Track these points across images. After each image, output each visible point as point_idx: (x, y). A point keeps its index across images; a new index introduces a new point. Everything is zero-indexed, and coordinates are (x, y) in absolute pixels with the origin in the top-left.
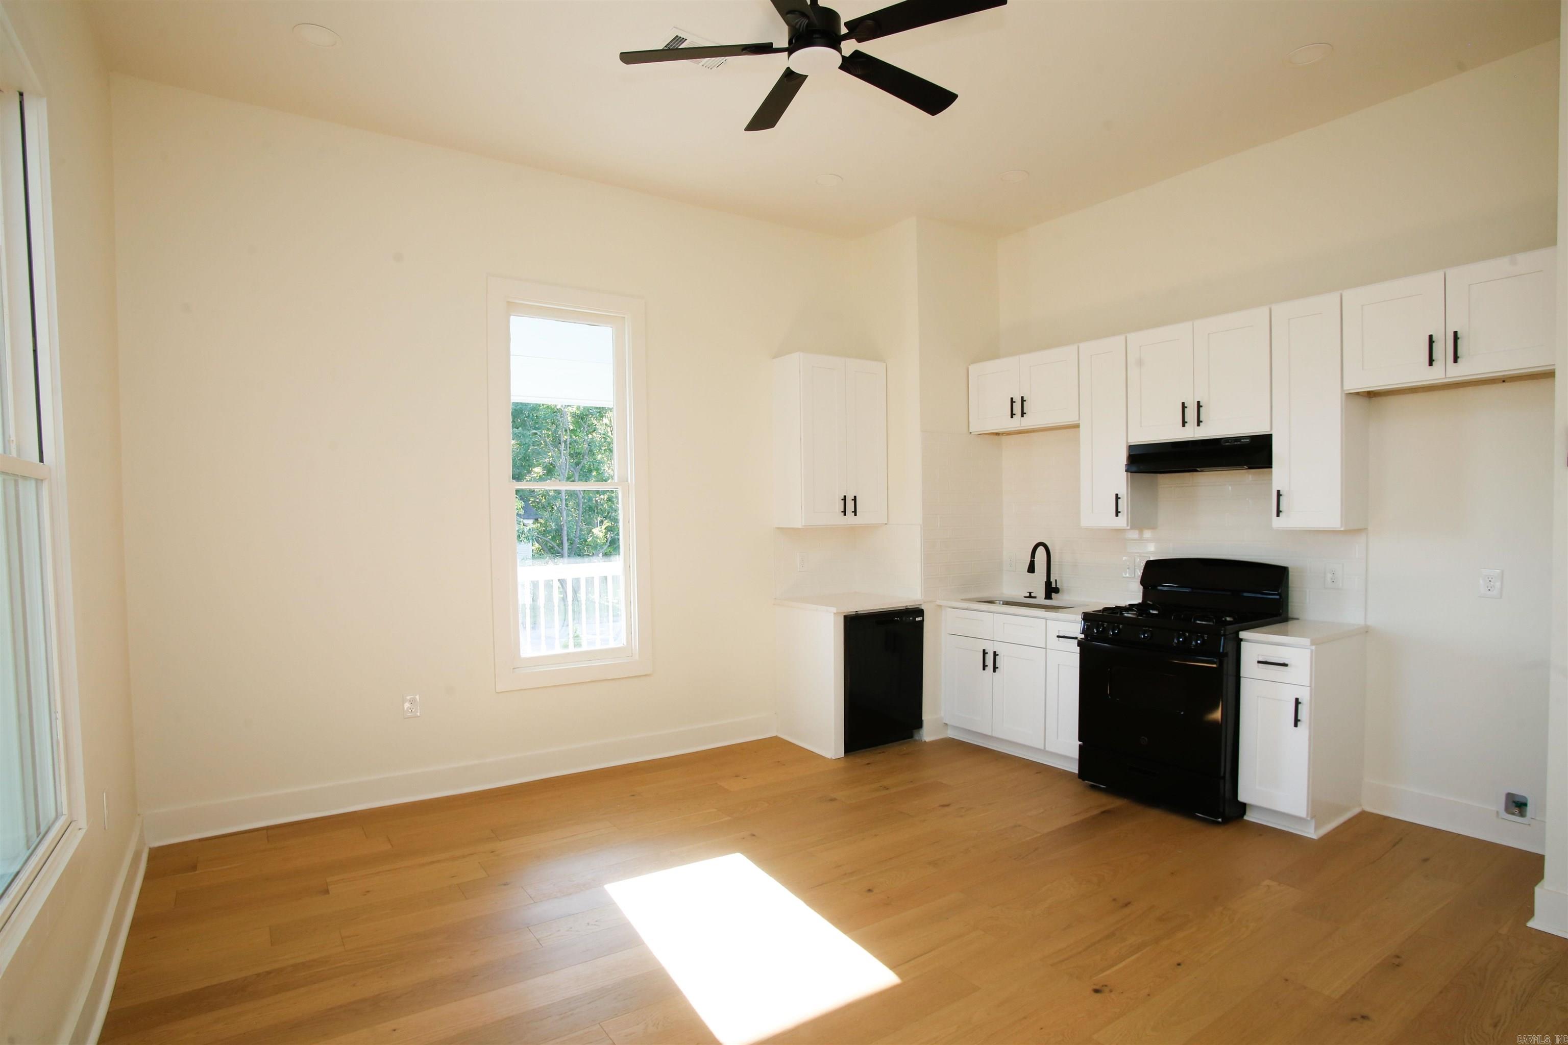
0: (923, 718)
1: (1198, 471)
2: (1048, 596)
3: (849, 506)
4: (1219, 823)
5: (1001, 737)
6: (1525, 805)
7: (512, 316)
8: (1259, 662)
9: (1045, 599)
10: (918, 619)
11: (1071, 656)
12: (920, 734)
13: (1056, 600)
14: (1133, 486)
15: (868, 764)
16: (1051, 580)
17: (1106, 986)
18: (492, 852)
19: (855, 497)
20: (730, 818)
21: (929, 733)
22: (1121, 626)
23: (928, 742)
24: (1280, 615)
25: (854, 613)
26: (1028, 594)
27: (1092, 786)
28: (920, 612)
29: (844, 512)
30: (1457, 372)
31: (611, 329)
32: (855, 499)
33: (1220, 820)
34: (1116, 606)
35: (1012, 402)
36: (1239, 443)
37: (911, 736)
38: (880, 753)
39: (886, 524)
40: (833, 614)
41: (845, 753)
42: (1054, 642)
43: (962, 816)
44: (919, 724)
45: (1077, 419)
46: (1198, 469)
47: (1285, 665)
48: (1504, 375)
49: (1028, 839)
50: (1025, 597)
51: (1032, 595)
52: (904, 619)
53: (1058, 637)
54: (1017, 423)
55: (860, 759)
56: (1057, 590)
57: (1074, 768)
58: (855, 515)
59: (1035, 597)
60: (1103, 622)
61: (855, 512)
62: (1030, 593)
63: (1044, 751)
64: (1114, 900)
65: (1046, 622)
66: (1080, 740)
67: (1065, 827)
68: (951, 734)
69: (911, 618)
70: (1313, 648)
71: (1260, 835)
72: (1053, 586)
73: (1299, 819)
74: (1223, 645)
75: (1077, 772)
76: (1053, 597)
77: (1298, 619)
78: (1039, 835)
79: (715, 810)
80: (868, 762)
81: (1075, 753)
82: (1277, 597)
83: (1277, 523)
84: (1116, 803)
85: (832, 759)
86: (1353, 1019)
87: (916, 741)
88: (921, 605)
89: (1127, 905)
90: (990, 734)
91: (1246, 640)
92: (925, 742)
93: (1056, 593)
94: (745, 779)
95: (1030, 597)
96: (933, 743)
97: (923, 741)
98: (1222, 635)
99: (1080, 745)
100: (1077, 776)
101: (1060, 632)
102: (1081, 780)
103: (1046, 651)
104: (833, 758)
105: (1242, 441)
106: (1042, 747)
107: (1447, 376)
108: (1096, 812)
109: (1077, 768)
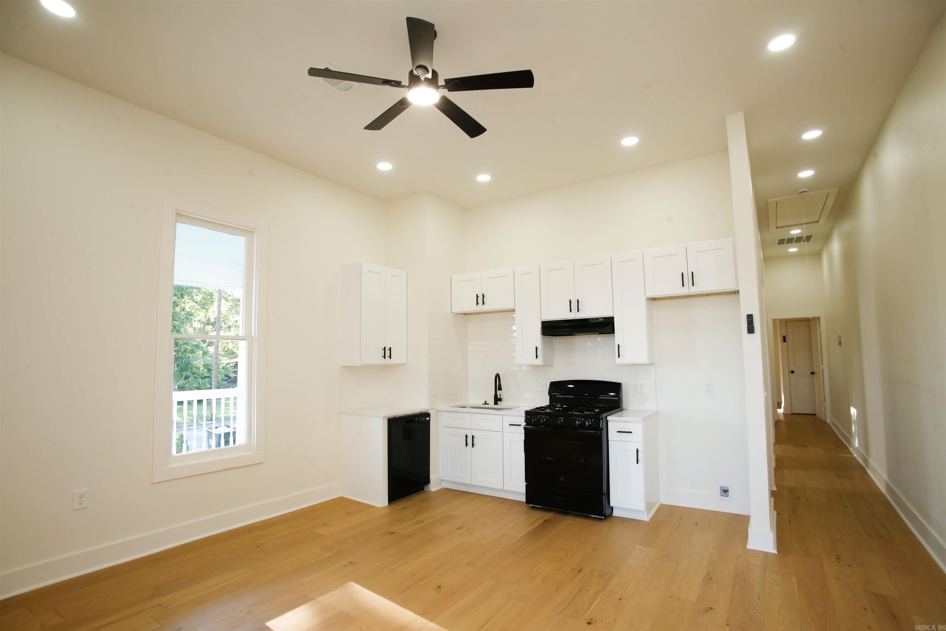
0: (430, 478)
1: (574, 335)
2: (496, 403)
3: (387, 353)
4: (602, 519)
5: (477, 484)
6: (728, 491)
7: (178, 223)
8: (618, 432)
9: (494, 404)
10: (428, 419)
11: (519, 436)
12: (428, 486)
13: (500, 404)
14: (544, 343)
15: (404, 508)
16: (497, 394)
17: (592, 619)
18: (160, 606)
19: (390, 348)
20: (331, 553)
21: (434, 486)
22: (547, 417)
23: (434, 491)
24: (620, 407)
25: (393, 417)
26: (484, 403)
27: (533, 507)
28: (428, 415)
29: (385, 357)
30: (693, 290)
31: (245, 238)
32: (390, 349)
33: (603, 517)
34: (540, 407)
35: (477, 296)
36: (598, 321)
37: (423, 489)
38: (408, 501)
39: (406, 364)
40: (382, 418)
41: (389, 502)
42: (507, 428)
43: (472, 533)
44: (427, 481)
45: (514, 307)
46: (574, 334)
47: (631, 432)
48: (707, 293)
49: (513, 541)
50: (483, 404)
51: (487, 403)
52: (420, 419)
53: (510, 425)
54: (480, 308)
55: (399, 505)
56: (500, 400)
57: (523, 499)
58: (390, 358)
59: (488, 404)
60: (537, 415)
61: (390, 357)
62: (486, 402)
63: (503, 491)
64: (573, 569)
65: (503, 417)
66: (526, 482)
67: (529, 532)
68: (445, 485)
69: (424, 419)
70: (643, 423)
71: (624, 523)
72: (498, 397)
73: (641, 511)
74: (602, 425)
75: (525, 501)
76: (498, 403)
77: (626, 409)
78: (518, 538)
79: (319, 549)
80: (403, 507)
81: (524, 490)
82: (618, 398)
83: (618, 361)
84: (549, 515)
85: (381, 507)
86: (707, 610)
87: (426, 491)
88: (428, 410)
89: (580, 571)
90: (470, 483)
91: (611, 421)
92: (432, 491)
93: (500, 401)
94: (331, 526)
95: (486, 404)
96: (436, 492)
97: (430, 491)
98: (601, 419)
99: (526, 485)
100: (525, 503)
101: (511, 422)
102: (527, 504)
103: (503, 433)
104: (383, 507)
105: (600, 320)
106: (502, 488)
107: (690, 292)
108: (541, 521)
109: (525, 498)
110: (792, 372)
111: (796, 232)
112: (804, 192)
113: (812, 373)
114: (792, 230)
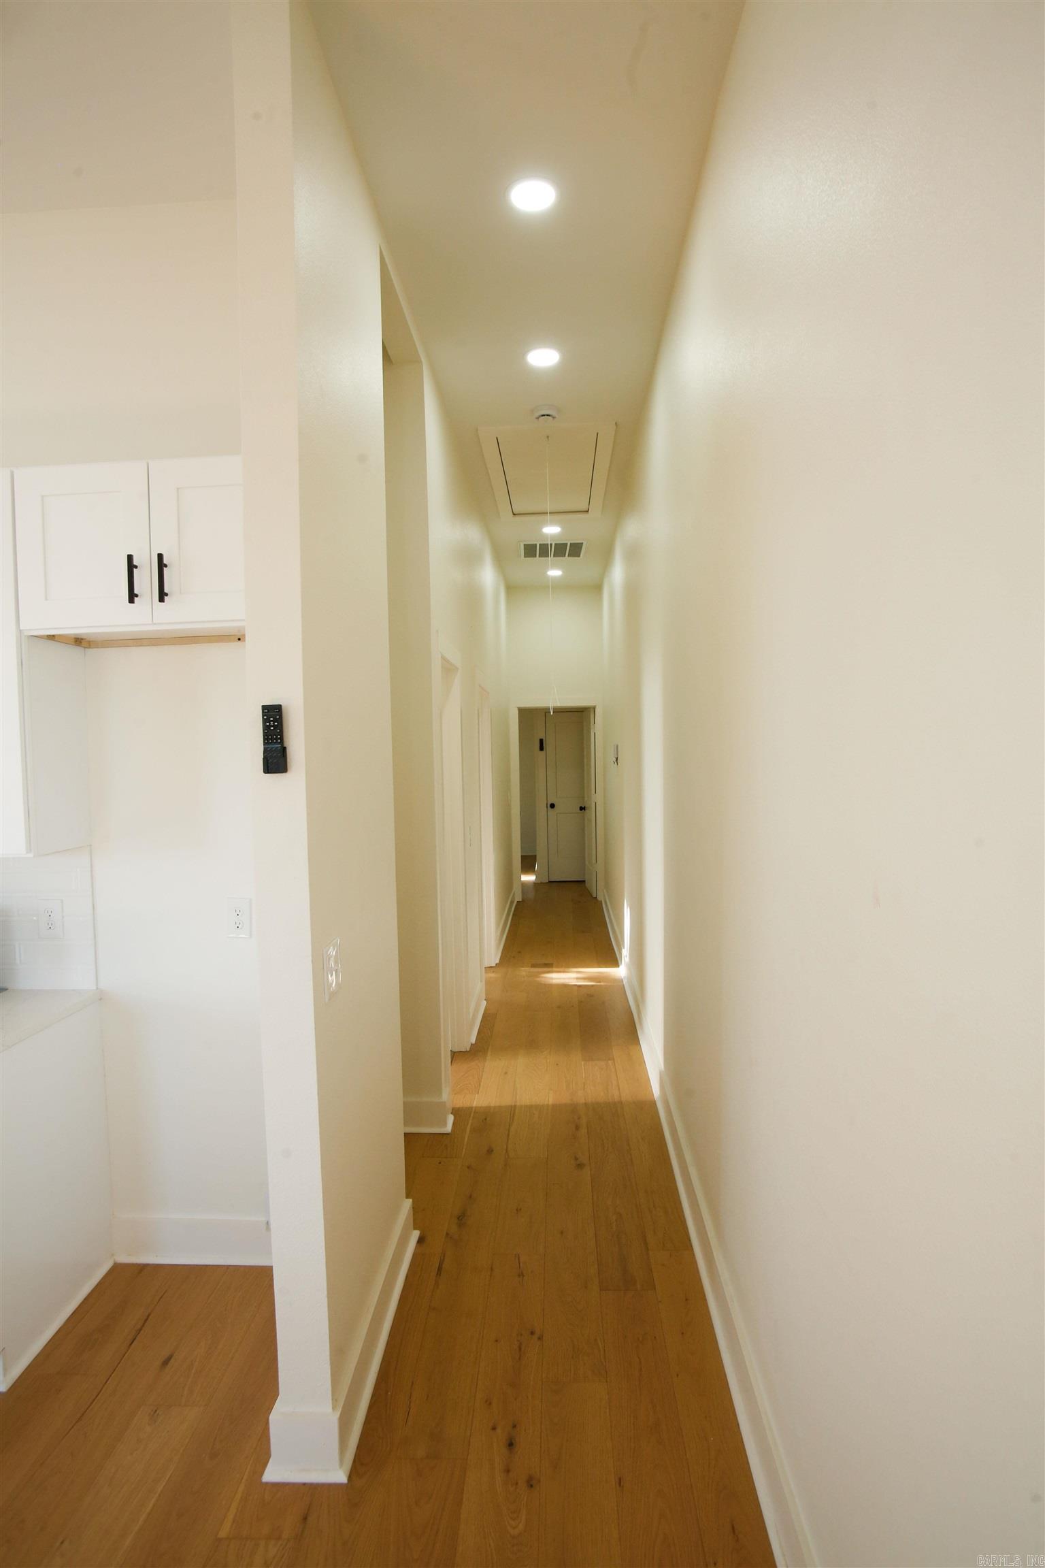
110: (552, 806)
111: (551, 531)
112: (548, 415)
113: (582, 809)
114: (545, 523)
